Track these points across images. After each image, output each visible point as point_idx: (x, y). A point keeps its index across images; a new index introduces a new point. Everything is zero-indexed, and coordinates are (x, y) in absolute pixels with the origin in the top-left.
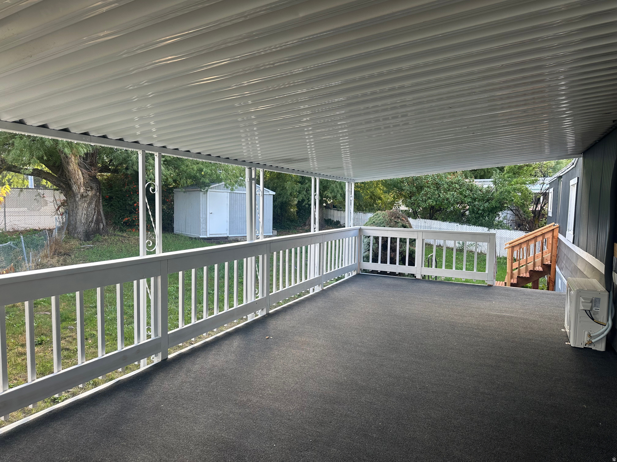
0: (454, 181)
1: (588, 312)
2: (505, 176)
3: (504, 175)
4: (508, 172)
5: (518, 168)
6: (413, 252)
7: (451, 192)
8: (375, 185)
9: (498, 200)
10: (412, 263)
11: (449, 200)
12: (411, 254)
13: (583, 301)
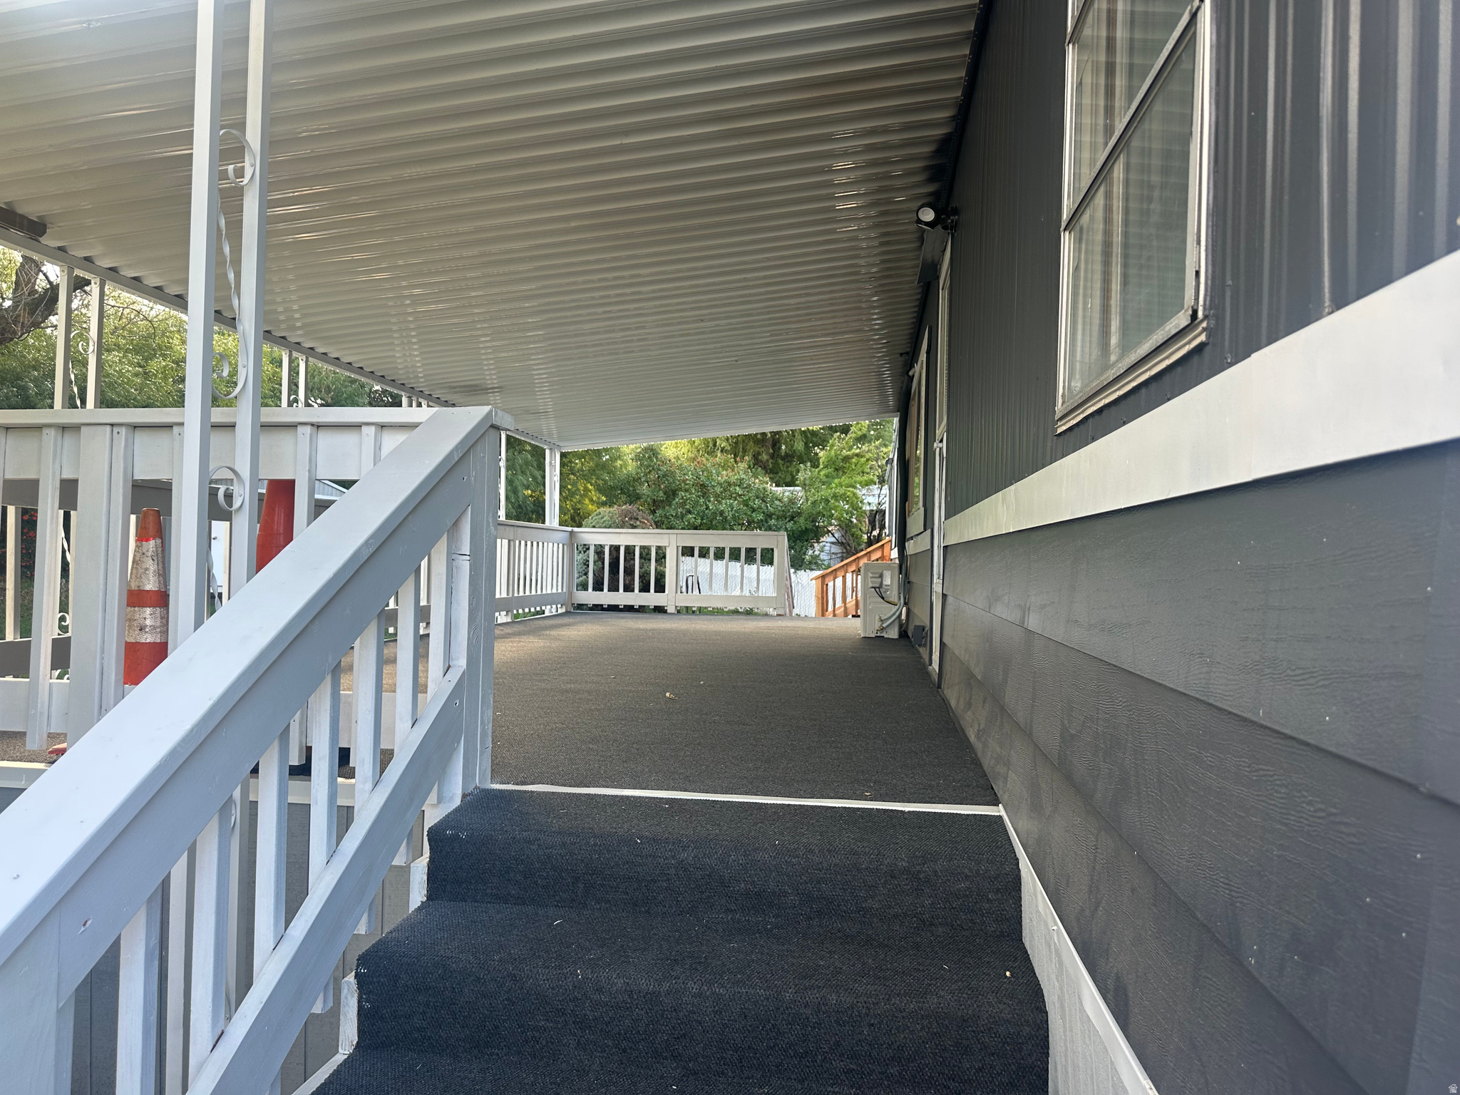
0: (733, 479)
1: (878, 590)
2: (821, 473)
3: (819, 472)
4: (826, 467)
5: (843, 460)
6: (661, 575)
7: (728, 501)
8: (582, 492)
9: (810, 517)
10: (660, 588)
11: (724, 515)
12: (659, 579)
13: (871, 575)
